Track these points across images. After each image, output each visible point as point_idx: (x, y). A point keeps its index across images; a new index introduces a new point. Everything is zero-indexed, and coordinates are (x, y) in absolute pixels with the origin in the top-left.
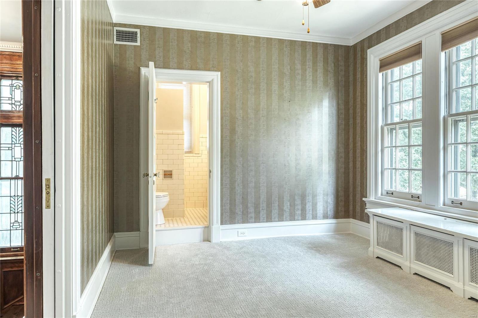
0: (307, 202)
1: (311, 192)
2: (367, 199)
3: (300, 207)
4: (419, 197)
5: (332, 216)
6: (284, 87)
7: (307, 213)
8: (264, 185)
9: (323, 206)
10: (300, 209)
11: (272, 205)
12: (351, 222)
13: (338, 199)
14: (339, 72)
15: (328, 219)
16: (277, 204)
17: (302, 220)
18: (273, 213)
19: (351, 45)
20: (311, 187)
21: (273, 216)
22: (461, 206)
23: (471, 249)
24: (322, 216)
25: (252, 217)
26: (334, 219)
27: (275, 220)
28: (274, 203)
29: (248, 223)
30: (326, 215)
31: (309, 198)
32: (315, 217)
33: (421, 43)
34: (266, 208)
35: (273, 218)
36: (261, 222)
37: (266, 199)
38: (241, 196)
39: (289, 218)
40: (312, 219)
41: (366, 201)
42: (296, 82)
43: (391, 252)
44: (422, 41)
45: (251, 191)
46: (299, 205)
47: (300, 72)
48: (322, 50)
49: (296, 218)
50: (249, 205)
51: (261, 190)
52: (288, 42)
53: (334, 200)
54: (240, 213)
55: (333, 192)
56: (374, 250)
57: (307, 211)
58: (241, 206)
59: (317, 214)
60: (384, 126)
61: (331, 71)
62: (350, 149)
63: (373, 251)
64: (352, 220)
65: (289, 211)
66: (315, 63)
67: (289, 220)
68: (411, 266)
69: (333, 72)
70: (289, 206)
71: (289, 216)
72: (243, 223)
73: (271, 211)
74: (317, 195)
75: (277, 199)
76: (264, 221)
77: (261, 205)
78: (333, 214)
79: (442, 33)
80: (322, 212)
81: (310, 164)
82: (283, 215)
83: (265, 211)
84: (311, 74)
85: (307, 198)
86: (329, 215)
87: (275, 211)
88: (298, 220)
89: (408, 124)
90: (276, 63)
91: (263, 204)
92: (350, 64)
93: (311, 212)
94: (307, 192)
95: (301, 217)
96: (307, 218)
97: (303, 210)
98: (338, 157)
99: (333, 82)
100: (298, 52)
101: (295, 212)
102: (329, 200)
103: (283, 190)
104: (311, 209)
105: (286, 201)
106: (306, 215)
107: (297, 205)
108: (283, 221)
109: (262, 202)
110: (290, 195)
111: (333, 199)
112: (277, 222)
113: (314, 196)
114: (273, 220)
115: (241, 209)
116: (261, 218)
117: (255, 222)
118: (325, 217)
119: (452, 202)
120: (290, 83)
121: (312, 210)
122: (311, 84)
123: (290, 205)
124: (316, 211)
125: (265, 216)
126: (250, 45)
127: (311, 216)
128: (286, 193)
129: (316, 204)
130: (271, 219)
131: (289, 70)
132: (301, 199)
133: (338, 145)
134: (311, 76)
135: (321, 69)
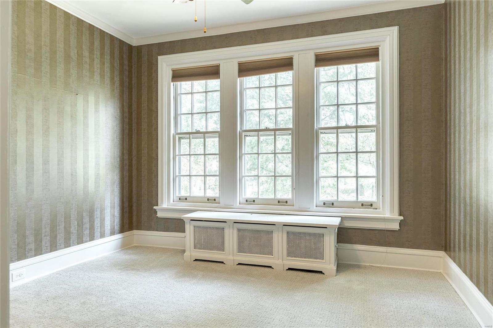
0: (95, 218)
1: (99, 205)
2: (158, 207)
3: (87, 226)
4: (215, 199)
5: (118, 230)
6: (71, 75)
7: (95, 231)
8: (47, 202)
9: (111, 221)
10: (88, 228)
11: (57, 227)
12: (135, 234)
13: (123, 211)
14: (123, 71)
15: (114, 235)
16: (63, 226)
17: (90, 241)
18: (58, 238)
19: (134, 45)
20: (99, 200)
21: (58, 243)
22: (254, 203)
23: (288, 233)
24: (109, 232)
25: (31, 250)
26: (120, 233)
27: (61, 247)
28: (59, 226)
29: (25, 259)
30: (113, 230)
31: (97, 214)
32: (102, 236)
33: (219, 66)
34: (49, 233)
35: (58, 244)
36: (44, 254)
37: (49, 221)
38: (16, 221)
39: (77, 241)
40: (100, 237)
41: (157, 209)
42: (84, 72)
43: (211, 251)
44: (220, 64)
45: (31, 212)
46: (88, 223)
47: (88, 60)
48: (109, 42)
49: (84, 239)
50: (28, 233)
51: (43, 209)
52: (75, 19)
53: (120, 213)
54: (15, 247)
55: (119, 203)
56: (190, 254)
57: (95, 229)
58: (16, 236)
59: (105, 231)
60: (176, 135)
61: (117, 68)
62: (133, 157)
63: (191, 256)
64: (135, 232)
65: (77, 232)
66: (102, 55)
67: (76, 244)
68: (234, 259)
69: (118, 69)
70: (76, 227)
71: (77, 239)
72: (18, 261)
73: (56, 236)
74: (105, 209)
75: (63, 219)
76: (47, 251)
77: (44, 231)
78: (119, 228)
79: (239, 63)
80: (109, 228)
81: (98, 173)
82: (70, 239)
83: (48, 238)
84: (99, 66)
85: (95, 213)
86: (116, 230)
87: (61, 235)
88: (86, 242)
89: (203, 134)
90: (61, 41)
91: (45, 228)
92: (132, 64)
93: (99, 230)
94: (95, 206)
95: (89, 237)
96: (95, 237)
97: (92, 228)
98: (123, 164)
99: (118, 80)
100: (85, 35)
101: (83, 232)
102: (115, 214)
103: (70, 207)
104: (99, 225)
105: (73, 221)
106: (94, 234)
107: (85, 223)
108: (70, 246)
109: (45, 225)
110: (77, 212)
111: (119, 211)
112: (63, 249)
113: (102, 210)
114: (58, 247)
115: (15, 241)
116: (44, 248)
117: (35, 255)
118: (113, 233)
119: (247, 200)
120: (77, 71)
121: (100, 227)
122: (98, 78)
123: (78, 225)
124: (104, 227)
125: (48, 244)
126: (28, 5)
127: (99, 234)
128: (74, 210)
129: (104, 220)
130: (56, 247)
131: (76, 55)
132: (89, 215)
133: (123, 151)
134: (99, 69)
135: (108, 63)
